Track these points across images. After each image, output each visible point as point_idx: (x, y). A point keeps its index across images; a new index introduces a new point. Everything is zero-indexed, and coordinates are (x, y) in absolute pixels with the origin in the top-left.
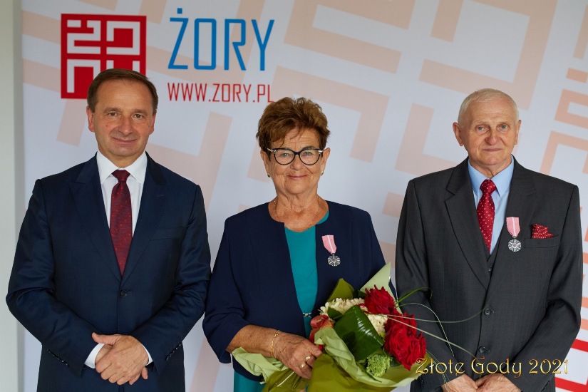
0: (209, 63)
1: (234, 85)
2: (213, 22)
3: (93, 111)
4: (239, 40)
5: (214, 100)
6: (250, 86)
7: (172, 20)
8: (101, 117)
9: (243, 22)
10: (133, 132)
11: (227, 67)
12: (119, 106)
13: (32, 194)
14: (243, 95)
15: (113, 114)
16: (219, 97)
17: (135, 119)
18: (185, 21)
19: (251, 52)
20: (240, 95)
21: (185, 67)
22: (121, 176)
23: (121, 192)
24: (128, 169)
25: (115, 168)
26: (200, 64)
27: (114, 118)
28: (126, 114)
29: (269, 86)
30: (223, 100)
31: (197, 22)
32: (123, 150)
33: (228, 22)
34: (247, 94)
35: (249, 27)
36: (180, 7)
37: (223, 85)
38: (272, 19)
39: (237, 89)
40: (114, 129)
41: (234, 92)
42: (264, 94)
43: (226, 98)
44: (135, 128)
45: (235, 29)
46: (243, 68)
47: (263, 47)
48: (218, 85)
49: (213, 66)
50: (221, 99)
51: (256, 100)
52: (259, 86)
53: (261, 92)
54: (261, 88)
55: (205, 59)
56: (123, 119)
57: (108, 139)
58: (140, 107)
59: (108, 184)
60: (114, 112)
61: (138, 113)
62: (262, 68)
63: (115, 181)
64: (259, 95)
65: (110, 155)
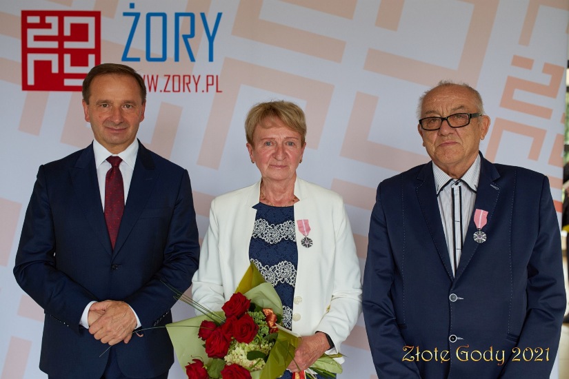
0: (160, 55)
1: (184, 76)
2: (164, 16)
3: (88, 104)
4: (188, 33)
5: (165, 91)
6: (199, 76)
7: (125, 14)
8: (95, 108)
9: (192, 16)
10: (123, 121)
11: (177, 59)
12: (109, 98)
13: (36, 179)
14: (192, 85)
15: (105, 106)
16: (169, 88)
17: (125, 109)
18: (137, 15)
19: (200, 44)
20: (189, 85)
21: (138, 60)
22: (115, 161)
23: (114, 175)
24: (121, 155)
25: (109, 154)
26: (152, 56)
27: (106, 109)
28: (116, 105)
29: (217, 76)
30: (174, 91)
31: (149, 16)
32: (115, 138)
33: (177, 15)
34: (196, 84)
35: (198, 20)
36: (132, 2)
37: (174, 76)
38: (220, 12)
39: (187, 80)
40: (106, 119)
41: (184, 82)
42: (213, 84)
43: (177, 89)
44: (125, 117)
45: (185, 23)
46: (193, 59)
47: (211, 39)
48: (169, 76)
49: (164, 58)
50: (171, 90)
51: (205, 90)
52: (208, 76)
53: (210, 82)
54: (210, 79)
55: (156, 51)
56: (113, 110)
57: (102, 129)
58: (129, 98)
59: (103, 169)
60: (105, 104)
61: (127, 104)
62: (211, 59)
63: (108, 166)
64: (208, 85)
65: (105, 143)
